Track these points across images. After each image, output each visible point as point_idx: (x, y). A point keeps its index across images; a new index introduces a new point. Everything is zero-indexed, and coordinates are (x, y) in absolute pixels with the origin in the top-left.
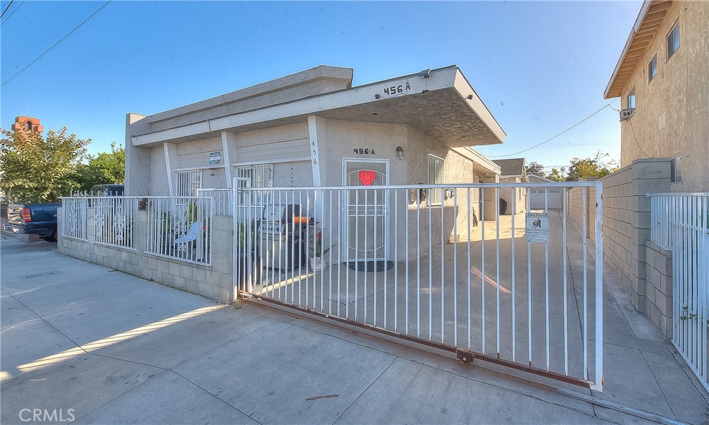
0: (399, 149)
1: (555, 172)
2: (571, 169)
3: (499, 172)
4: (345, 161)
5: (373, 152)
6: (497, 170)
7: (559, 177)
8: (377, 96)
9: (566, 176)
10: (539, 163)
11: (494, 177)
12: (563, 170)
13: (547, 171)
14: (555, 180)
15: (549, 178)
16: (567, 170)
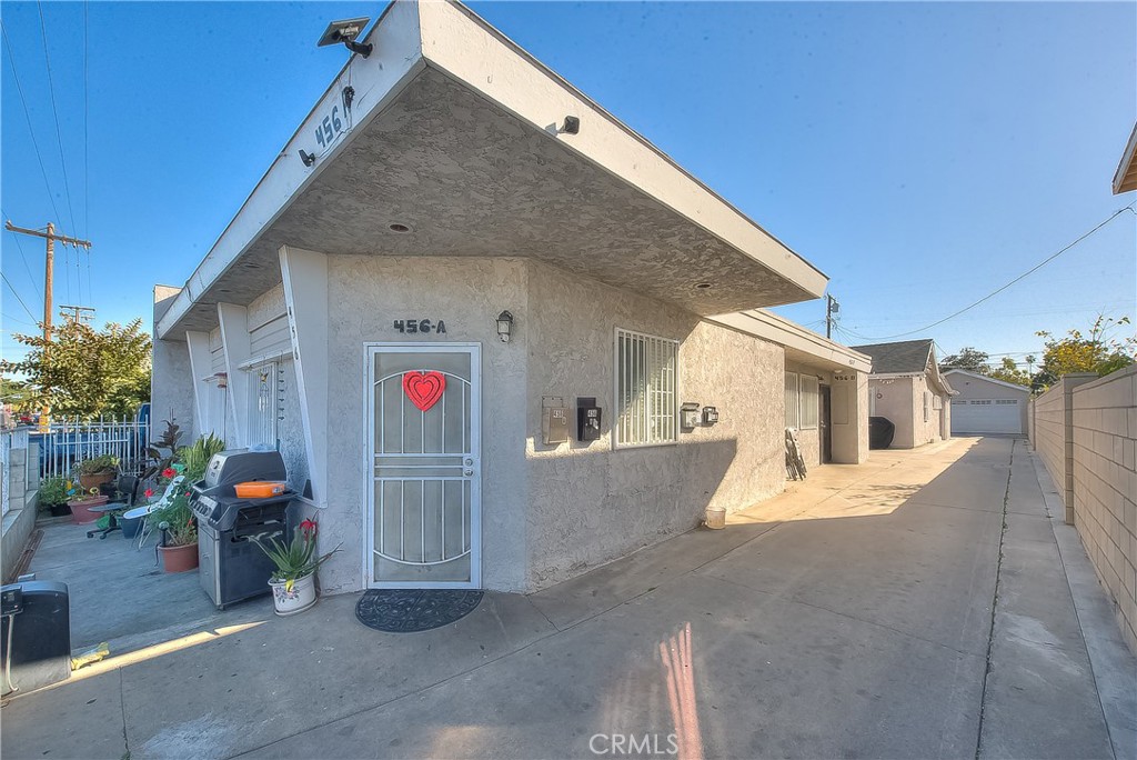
0: (506, 316)
1: (1009, 363)
2: (1047, 358)
3: (869, 368)
4: (369, 351)
5: (441, 328)
6: (863, 365)
7: (1018, 373)
8: (308, 160)
9: (1036, 370)
10: (979, 349)
11: (854, 378)
12: (1030, 360)
13: (994, 363)
14: (1008, 378)
15: (997, 375)
16: (1040, 360)
